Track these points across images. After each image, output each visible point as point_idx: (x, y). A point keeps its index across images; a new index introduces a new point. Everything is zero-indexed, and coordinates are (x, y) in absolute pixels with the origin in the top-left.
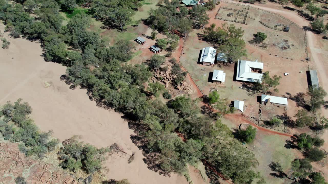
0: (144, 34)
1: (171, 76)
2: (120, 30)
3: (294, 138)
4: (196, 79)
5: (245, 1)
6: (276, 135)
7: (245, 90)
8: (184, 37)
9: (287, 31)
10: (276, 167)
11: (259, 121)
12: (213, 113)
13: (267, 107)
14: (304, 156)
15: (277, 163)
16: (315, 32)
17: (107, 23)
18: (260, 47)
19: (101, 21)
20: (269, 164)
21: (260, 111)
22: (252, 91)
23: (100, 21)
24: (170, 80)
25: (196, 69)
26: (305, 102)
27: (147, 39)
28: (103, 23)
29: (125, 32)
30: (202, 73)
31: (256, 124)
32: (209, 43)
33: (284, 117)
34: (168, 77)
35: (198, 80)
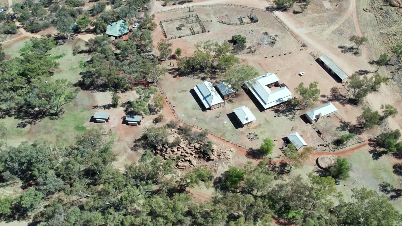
0: (95, 105)
1: (190, 147)
2: (54, 117)
3: (372, 144)
4: (221, 134)
5: (180, 2)
6: (356, 151)
7: (283, 117)
8: (154, 83)
9: (257, 21)
10: (387, 187)
11: (328, 146)
12: (276, 166)
13: (320, 125)
14: (396, 157)
15: (384, 182)
16: (281, 10)
17: (22, 114)
18: (248, 54)
19: (10, 116)
20: (379, 188)
21: (319, 132)
22: (290, 114)
23: (7, 116)
24: (192, 153)
25: (207, 120)
26: (344, 97)
27: (107, 110)
28: (16, 118)
29: (64, 115)
30: (220, 121)
31: (329, 151)
32: (191, 76)
33: (343, 126)
34: (189, 151)
35: (224, 134)
